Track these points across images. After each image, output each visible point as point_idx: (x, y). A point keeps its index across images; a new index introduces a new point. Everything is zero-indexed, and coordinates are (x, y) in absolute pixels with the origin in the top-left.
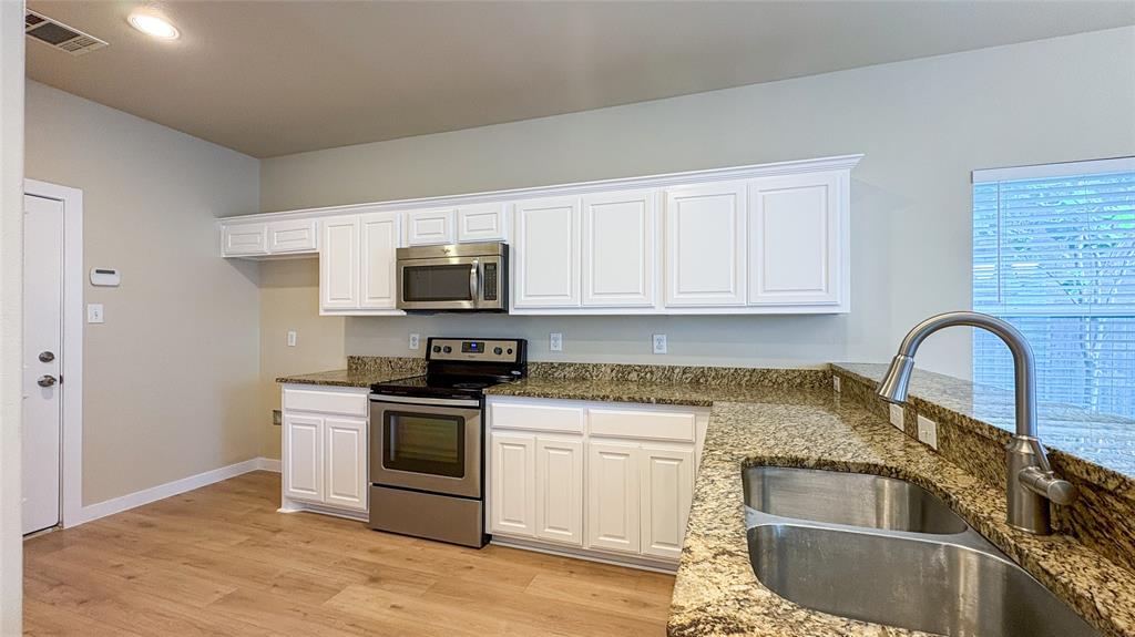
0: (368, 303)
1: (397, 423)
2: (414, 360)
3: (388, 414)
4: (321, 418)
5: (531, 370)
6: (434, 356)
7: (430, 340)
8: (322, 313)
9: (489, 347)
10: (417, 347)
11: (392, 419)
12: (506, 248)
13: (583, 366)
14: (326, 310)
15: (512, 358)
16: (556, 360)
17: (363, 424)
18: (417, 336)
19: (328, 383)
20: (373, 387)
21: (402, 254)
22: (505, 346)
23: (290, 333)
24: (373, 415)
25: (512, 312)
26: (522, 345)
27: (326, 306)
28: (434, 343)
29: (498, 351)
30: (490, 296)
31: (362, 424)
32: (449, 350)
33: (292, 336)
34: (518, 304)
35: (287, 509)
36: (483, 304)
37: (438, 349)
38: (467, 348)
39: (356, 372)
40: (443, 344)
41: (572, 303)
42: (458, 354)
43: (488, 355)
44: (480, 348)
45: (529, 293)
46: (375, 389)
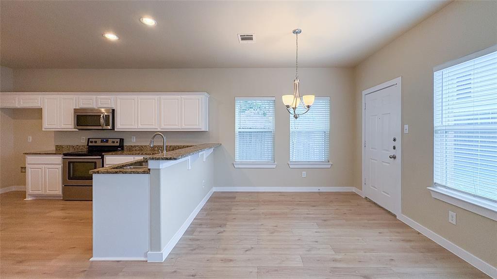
0: (63, 126)
1: (73, 165)
2: (83, 146)
3: (69, 163)
4: (43, 166)
5: (125, 147)
6: (90, 144)
7: (89, 139)
8: (43, 130)
9: (110, 140)
10: (84, 141)
11: (71, 164)
12: (113, 110)
13: (141, 146)
14: (45, 129)
15: (118, 144)
16: (133, 144)
18: (84, 138)
19: (46, 154)
20: (64, 154)
21: (76, 110)
22: (115, 140)
23: (29, 137)
24: (64, 163)
25: (116, 130)
26: (122, 140)
27: (45, 127)
28: (90, 140)
29: (114, 142)
30: (108, 124)
31: (60, 167)
32: (96, 142)
33: (29, 138)
34: (118, 127)
35: (29, 199)
36: (105, 127)
37: (92, 142)
38: (103, 141)
39: (59, 150)
40: (93, 140)
41: (134, 127)
42: (99, 144)
43: (110, 144)
44: (107, 141)
45: (121, 124)
46: (65, 155)
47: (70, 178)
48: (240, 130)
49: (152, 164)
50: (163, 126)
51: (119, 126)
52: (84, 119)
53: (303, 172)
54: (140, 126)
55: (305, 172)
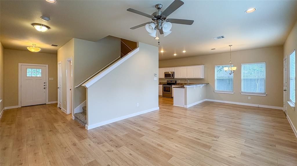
0: (162, 77)
5: (177, 84)
9: (173, 81)
10: (166, 81)
11: (164, 87)
12: (174, 72)
13: (181, 83)
16: (179, 82)
17: (162, 88)
21: (165, 73)
25: (174, 78)
26: (176, 81)
30: (172, 76)
37: (168, 82)
38: (171, 81)
39: (162, 83)
41: (179, 77)
43: (173, 82)
45: (176, 76)
46: (163, 85)
47: (164, 91)
48: (217, 78)
49: (185, 86)
50: (188, 77)
51: (176, 77)
52: (167, 75)
53: (249, 97)
54: (181, 77)
55: (250, 97)
